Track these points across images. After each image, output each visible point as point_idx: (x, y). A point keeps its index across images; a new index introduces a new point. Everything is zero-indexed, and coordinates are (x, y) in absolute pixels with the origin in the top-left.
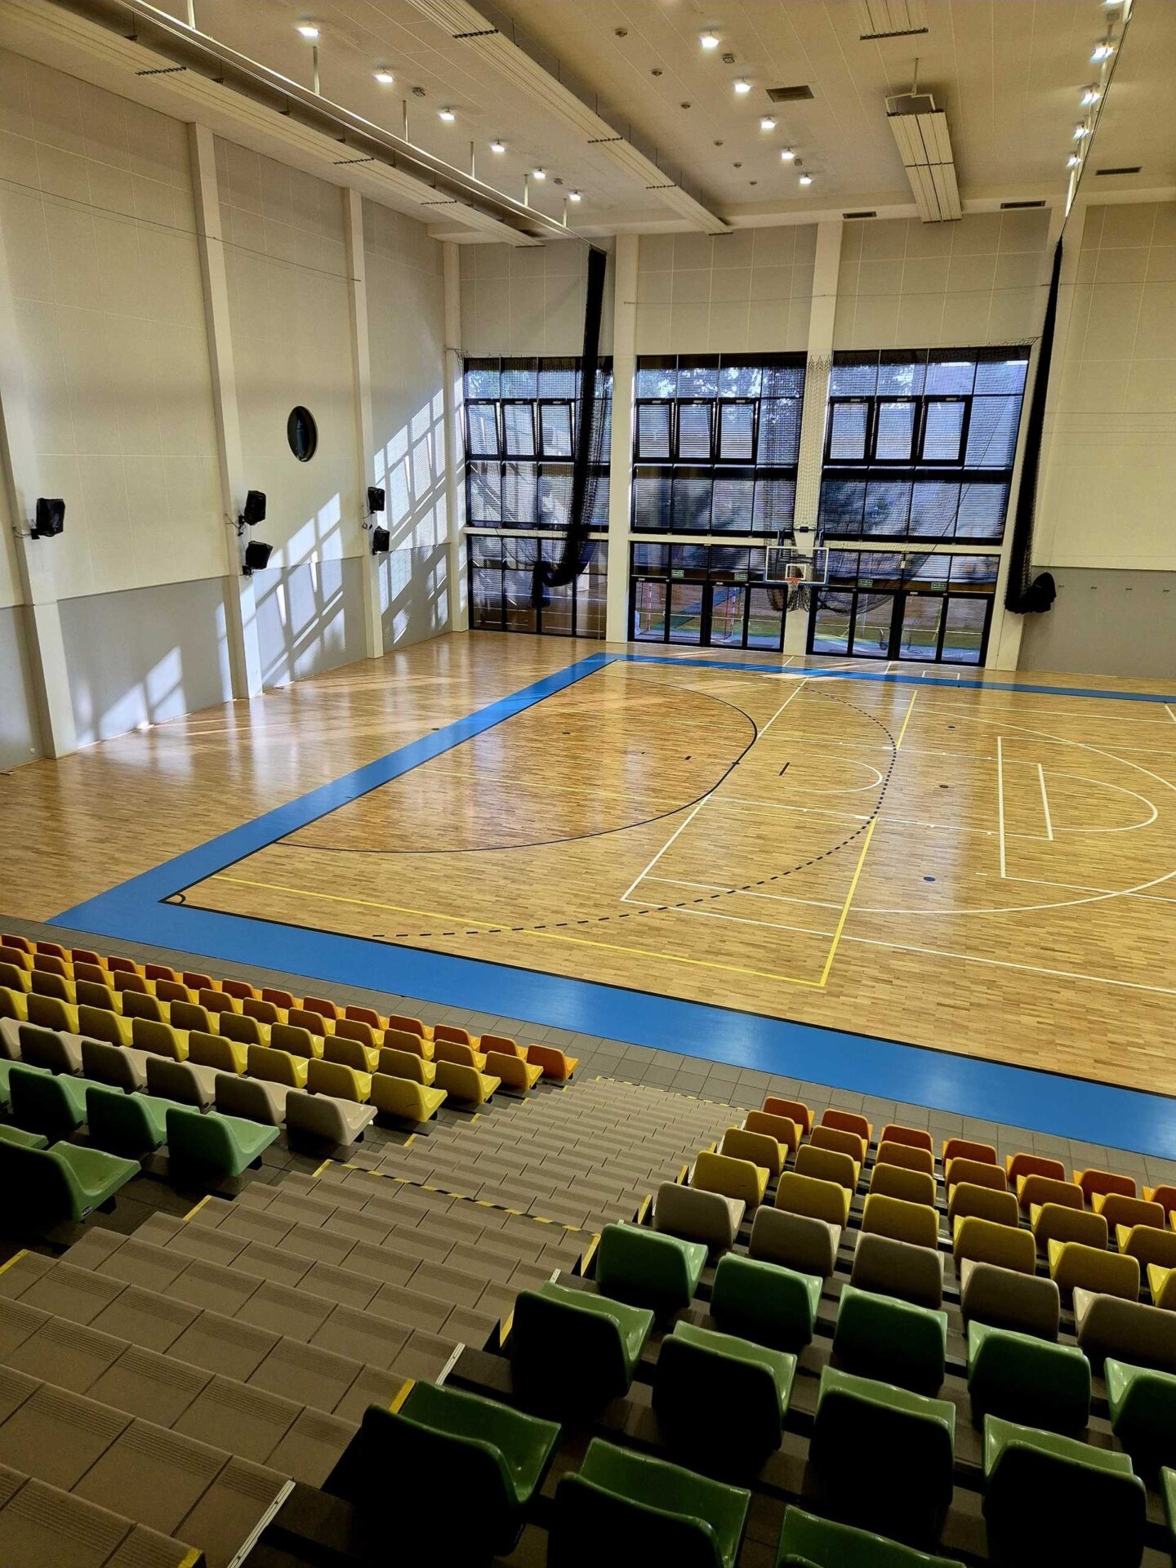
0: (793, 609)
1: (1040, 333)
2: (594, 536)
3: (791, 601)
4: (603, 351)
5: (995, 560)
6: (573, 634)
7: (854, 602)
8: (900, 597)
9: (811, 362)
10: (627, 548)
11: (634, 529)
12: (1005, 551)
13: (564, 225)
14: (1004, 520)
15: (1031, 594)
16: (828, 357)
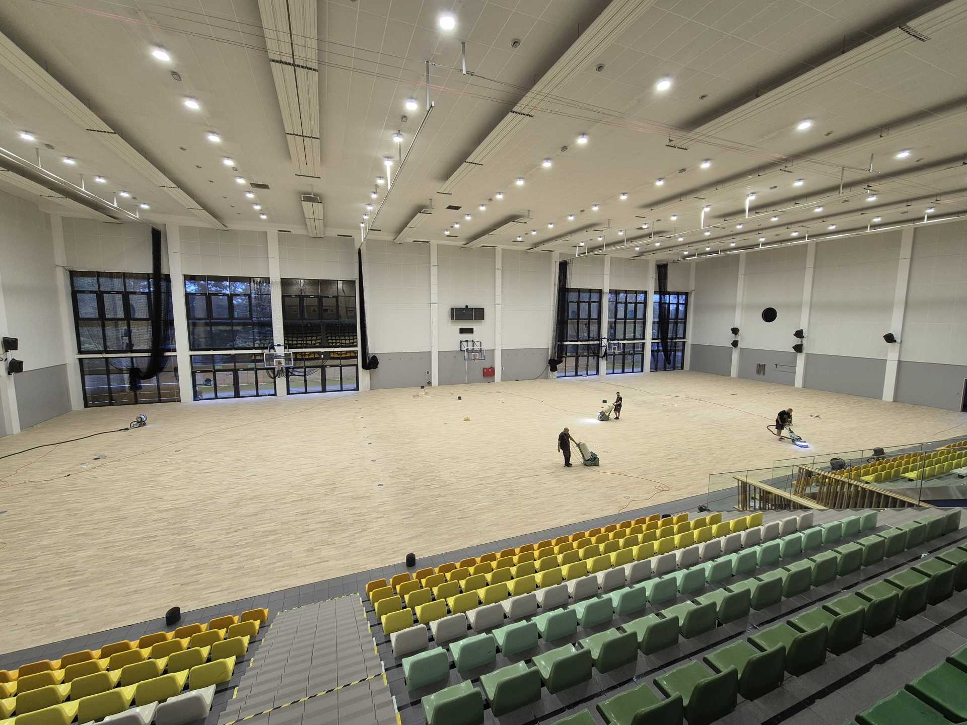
0: (279, 377)
1: (357, 277)
2: (168, 354)
3: (277, 374)
4: (164, 271)
5: (356, 352)
6: (160, 401)
7: (305, 372)
8: (323, 368)
9: (272, 282)
10: (188, 358)
11: (191, 350)
12: (359, 349)
13: (138, 217)
14: (357, 339)
15: (371, 363)
16: (279, 280)
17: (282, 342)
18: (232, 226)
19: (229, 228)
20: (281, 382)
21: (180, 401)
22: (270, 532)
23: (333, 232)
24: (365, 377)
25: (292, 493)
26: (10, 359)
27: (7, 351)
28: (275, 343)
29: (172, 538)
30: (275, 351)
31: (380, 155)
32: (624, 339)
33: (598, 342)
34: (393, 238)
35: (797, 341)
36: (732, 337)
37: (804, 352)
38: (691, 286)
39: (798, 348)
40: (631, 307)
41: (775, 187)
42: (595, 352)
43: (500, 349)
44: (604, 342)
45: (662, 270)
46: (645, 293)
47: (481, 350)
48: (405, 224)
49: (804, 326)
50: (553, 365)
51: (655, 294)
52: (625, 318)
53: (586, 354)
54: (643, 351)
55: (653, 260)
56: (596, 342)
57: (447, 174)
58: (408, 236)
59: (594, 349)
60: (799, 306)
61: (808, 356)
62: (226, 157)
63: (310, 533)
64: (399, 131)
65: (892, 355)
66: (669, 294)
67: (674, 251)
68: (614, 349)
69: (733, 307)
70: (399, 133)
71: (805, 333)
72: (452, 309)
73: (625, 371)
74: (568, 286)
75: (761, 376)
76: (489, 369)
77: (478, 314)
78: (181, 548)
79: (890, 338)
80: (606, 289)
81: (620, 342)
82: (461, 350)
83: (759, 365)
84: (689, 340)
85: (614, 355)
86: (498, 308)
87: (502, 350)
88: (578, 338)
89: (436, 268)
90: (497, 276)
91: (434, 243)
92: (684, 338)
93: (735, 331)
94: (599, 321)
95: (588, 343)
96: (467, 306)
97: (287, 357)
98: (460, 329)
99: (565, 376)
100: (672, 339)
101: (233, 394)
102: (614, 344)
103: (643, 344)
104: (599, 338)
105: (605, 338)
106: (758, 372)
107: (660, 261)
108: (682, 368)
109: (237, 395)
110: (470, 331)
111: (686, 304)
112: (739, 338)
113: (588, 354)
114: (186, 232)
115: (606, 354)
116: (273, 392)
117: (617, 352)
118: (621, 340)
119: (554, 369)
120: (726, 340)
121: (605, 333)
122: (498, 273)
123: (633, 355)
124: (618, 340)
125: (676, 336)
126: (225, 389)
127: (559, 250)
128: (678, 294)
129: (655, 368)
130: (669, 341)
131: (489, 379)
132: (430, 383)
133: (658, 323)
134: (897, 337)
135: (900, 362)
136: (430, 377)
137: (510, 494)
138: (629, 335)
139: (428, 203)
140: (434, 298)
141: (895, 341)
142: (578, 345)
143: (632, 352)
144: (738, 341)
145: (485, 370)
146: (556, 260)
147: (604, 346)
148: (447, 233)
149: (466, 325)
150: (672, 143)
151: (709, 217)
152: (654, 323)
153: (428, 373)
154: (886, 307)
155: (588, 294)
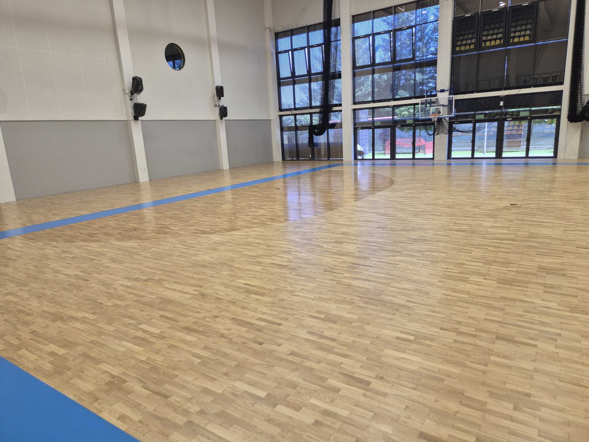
2: (334, 109)
7: (474, 127)
8: (501, 122)
10: (351, 112)
11: (353, 104)
12: (565, 88)
14: (563, 70)
17: (446, 86)
20: (442, 141)
21: (343, 160)
26: (221, 106)
27: (219, 99)
28: (438, 87)
101: (389, 155)
109: (393, 156)
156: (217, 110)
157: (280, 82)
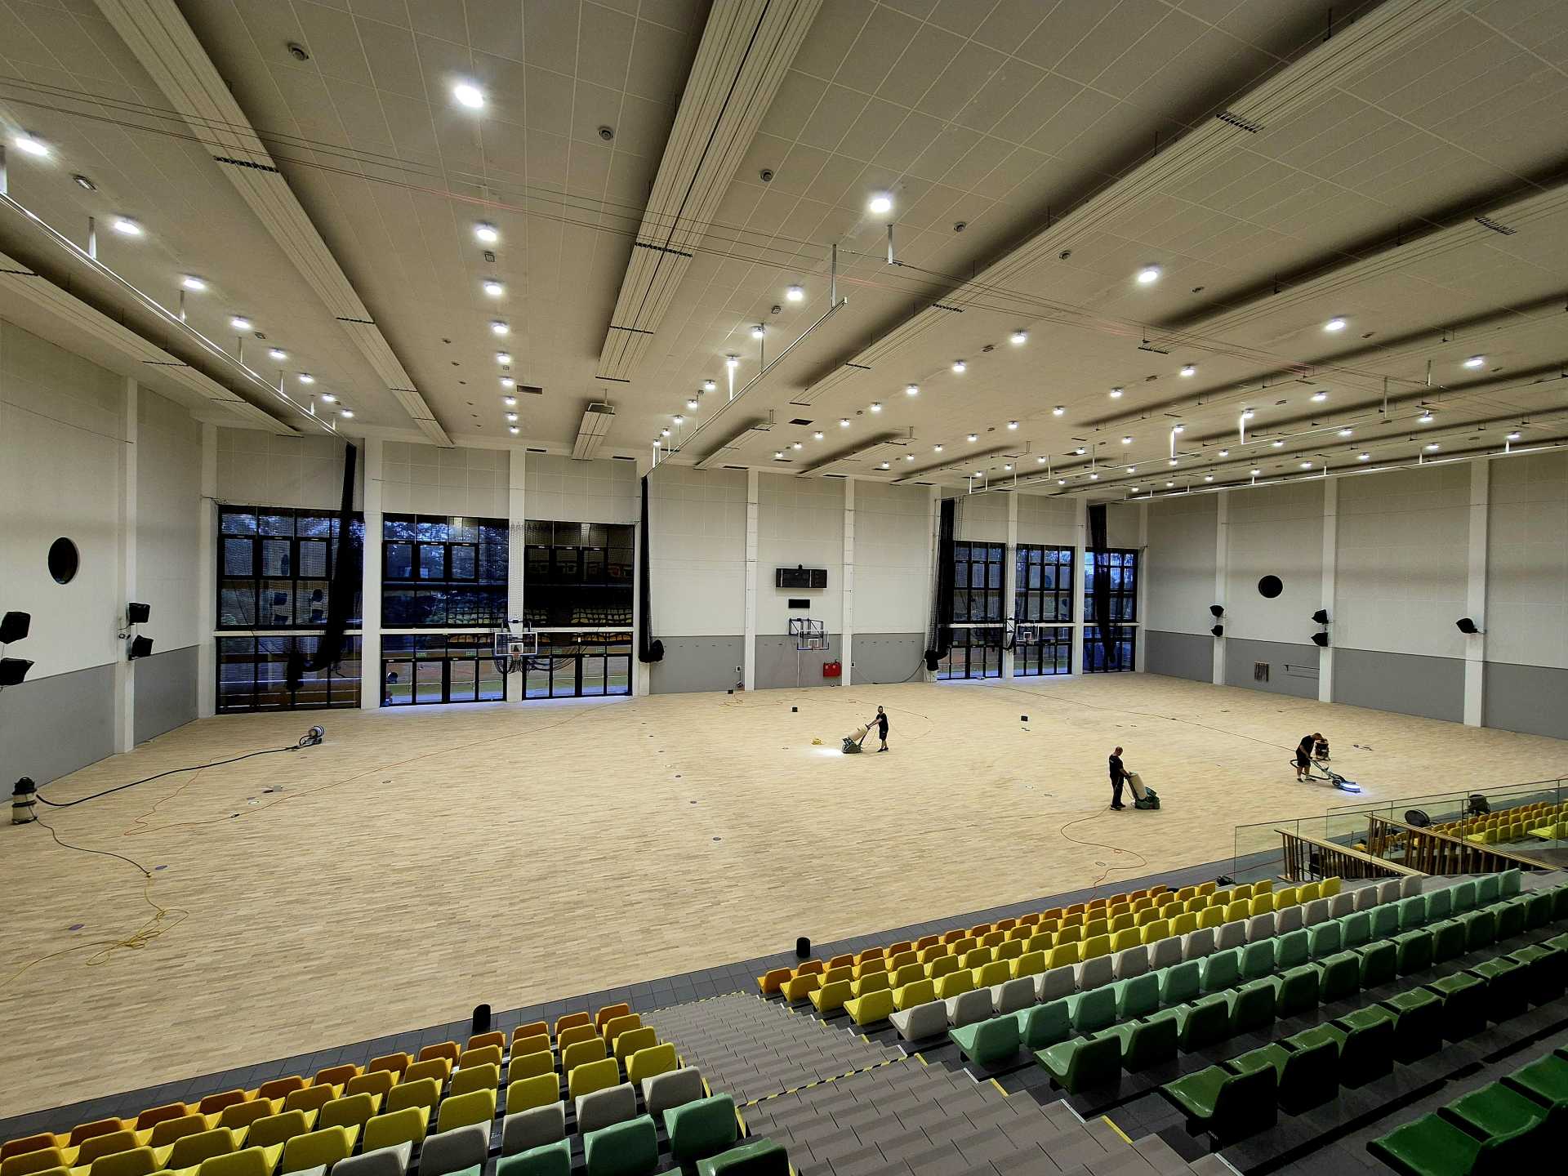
0: (512, 672)
1: (639, 519)
2: (349, 632)
3: (511, 667)
4: (356, 508)
5: (631, 634)
6: (329, 707)
7: (551, 663)
8: (579, 659)
9: (513, 525)
10: (378, 639)
11: (383, 626)
12: (635, 630)
13: (334, 429)
14: (632, 613)
15: (652, 652)
16: (522, 523)
17: (520, 617)
18: (461, 443)
19: (456, 445)
20: (515, 680)
21: (360, 707)
22: (576, 903)
23: (608, 453)
24: (641, 674)
25: (585, 849)
26: (134, 637)
27: (131, 624)
28: (511, 617)
29: (430, 909)
30: (509, 631)
31: (722, 354)
32: (1041, 621)
33: (1001, 625)
34: (696, 461)
35: (1318, 628)
36: (1211, 621)
37: (1331, 645)
38: (1142, 540)
39: (1321, 640)
40: (1050, 571)
41: (1284, 402)
42: (994, 640)
43: (851, 633)
44: (1010, 626)
45: (1097, 516)
46: (1072, 549)
47: (822, 635)
48: (721, 444)
49: (1327, 604)
50: (932, 660)
51: (1087, 551)
52: (1042, 588)
53: (981, 643)
54: (1070, 639)
55: (1082, 498)
56: (997, 625)
57: (811, 379)
58: (720, 460)
59: (995, 635)
60: (1317, 574)
61: (1336, 650)
62: (500, 352)
63: (636, 906)
64: (763, 324)
65: (1472, 653)
66: (1109, 551)
67: (1119, 486)
68: (1027, 636)
69: (1212, 574)
70: (761, 328)
71: (1330, 616)
72: (778, 571)
73: (1044, 671)
74: (956, 537)
75: (1263, 682)
76: (832, 665)
77: (819, 579)
78: (450, 924)
79: (1466, 626)
80: (1012, 543)
81: (1036, 625)
82: (790, 634)
83: (1258, 666)
84: (1143, 624)
85: (1026, 645)
86: (848, 569)
87: (853, 635)
88: (969, 617)
89: (755, 507)
90: (846, 521)
91: (754, 470)
92: (1134, 619)
93: (1217, 611)
94: (1001, 592)
95: (986, 625)
96: (800, 566)
97: (528, 641)
98: (790, 600)
99: (950, 679)
100: (1116, 621)
101: (439, 697)
102: (1026, 629)
103: (1071, 629)
104: (1002, 618)
105: (1011, 619)
106: (1258, 677)
107: (1093, 501)
108: (1132, 668)
109: (446, 699)
110: (805, 604)
111: (1135, 569)
112: (1223, 623)
113: (986, 644)
114: (394, 450)
115: (1013, 644)
116: (500, 695)
117: (1031, 641)
118: (1037, 622)
119: (933, 666)
120: (1202, 625)
121: (1011, 611)
122: (849, 517)
123: (1056, 645)
124: (1032, 622)
125: (1122, 617)
126: (429, 689)
127: (939, 484)
128: (1122, 552)
129: (1090, 666)
130: (1111, 624)
131: (833, 680)
132: (741, 686)
133: (1092, 596)
134: (1478, 623)
135: (1486, 664)
136: (741, 676)
137: (919, 856)
138: (1049, 613)
139: (767, 415)
140: (752, 553)
141: (1475, 631)
142: (969, 629)
143: (1053, 641)
144: (1221, 627)
145: (827, 667)
146: (936, 496)
147: (1010, 632)
148: (779, 456)
149: (799, 595)
150: (1147, 345)
151: (1180, 440)
152: (1086, 596)
153: (739, 669)
154: (1456, 579)
155: (983, 551)
156: (124, 646)
157: (224, 580)
